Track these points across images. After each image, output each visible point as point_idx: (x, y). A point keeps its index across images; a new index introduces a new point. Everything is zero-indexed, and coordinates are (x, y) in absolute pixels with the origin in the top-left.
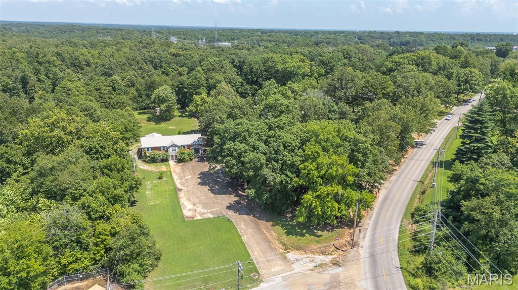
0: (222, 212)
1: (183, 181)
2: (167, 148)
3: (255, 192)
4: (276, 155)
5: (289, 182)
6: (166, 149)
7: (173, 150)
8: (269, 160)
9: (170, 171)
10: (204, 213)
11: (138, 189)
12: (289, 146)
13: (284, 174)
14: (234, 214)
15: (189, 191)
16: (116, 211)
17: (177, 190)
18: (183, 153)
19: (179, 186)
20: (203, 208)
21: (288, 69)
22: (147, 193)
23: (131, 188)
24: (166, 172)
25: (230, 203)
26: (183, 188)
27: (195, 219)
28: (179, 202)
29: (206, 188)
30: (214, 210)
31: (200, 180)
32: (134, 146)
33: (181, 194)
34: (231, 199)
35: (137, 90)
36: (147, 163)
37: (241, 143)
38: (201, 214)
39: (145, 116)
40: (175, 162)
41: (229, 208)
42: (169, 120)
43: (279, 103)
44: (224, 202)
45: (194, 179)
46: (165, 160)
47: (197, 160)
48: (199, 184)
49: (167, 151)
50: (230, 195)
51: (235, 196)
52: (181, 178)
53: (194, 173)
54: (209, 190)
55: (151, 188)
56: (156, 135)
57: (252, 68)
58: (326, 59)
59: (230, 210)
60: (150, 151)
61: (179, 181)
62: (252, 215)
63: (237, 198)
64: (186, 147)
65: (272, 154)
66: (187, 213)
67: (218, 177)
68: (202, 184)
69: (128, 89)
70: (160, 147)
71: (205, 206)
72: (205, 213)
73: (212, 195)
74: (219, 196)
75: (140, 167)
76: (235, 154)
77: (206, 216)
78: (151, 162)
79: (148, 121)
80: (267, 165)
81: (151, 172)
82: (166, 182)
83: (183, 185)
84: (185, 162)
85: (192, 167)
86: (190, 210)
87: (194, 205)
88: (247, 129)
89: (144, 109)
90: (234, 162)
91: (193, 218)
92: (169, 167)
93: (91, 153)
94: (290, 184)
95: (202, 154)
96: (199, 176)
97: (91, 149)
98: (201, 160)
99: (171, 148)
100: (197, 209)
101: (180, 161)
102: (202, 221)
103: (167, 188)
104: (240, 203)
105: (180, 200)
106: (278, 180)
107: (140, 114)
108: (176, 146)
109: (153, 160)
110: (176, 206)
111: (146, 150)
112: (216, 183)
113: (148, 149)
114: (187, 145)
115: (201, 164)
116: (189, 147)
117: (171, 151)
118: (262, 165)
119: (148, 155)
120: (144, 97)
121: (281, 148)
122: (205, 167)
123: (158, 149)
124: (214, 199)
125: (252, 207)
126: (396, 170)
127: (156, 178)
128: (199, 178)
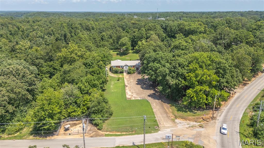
0: (145, 97)
1: (129, 82)
2: (123, 67)
3: (162, 88)
4: (174, 69)
5: (180, 83)
6: (122, 67)
7: (126, 68)
8: (171, 72)
9: (124, 78)
10: (136, 97)
11: (106, 83)
12: (182, 65)
13: (177, 79)
14: (151, 99)
15: (131, 87)
16: (94, 91)
17: (125, 86)
18: (130, 69)
19: (126, 84)
20: (136, 95)
21: (191, 29)
22: (111, 86)
23: (103, 82)
24: (122, 78)
25: (150, 94)
26: (128, 85)
27: (132, 99)
28: (125, 91)
29: (139, 86)
30: (141, 96)
31: (137, 83)
32: (108, 66)
33: (127, 88)
35: (113, 40)
36: (114, 73)
37: (157, 63)
38: (134, 97)
39: (116, 53)
40: (127, 74)
41: (149, 96)
42: (127, 54)
43: (181, 44)
44: (147, 93)
45: (134, 82)
46: (122, 72)
47: (137, 73)
48: (136, 84)
49: (123, 68)
50: (151, 90)
51: (153, 91)
52: (128, 81)
53: (135, 79)
54: (140, 87)
55: (113, 84)
56: (119, 60)
57: (172, 29)
58: (215, 24)
59: (149, 97)
60: (115, 68)
61: (127, 82)
62: (160, 100)
63: (154, 92)
64: (132, 66)
65: (172, 69)
66: (128, 96)
67: (146, 82)
68: (137, 84)
69: (109, 39)
70: (120, 66)
71: (137, 94)
72: (137, 97)
73: (142, 89)
74: (145, 90)
75: (110, 75)
76: (154, 69)
77: (137, 99)
78: (115, 73)
79: (117, 55)
80: (169, 74)
81: (114, 77)
82: (121, 82)
83: (128, 84)
84: (131, 74)
85: (135, 76)
86: (130, 95)
87: (132, 93)
88: (161, 56)
89: (116, 49)
90: (153, 73)
91: (131, 99)
92: (123, 76)
93: (87, 65)
94: (181, 84)
95: (140, 70)
96: (137, 81)
97: (87, 64)
98: (139, 73)
99: (125, 67)
100: (133, 95)
101: (129, 73)
102: (135, 100)
103: (120, 85)
104: (155, 94)
105: (126, 90)
106: (174, 82)
107: (113, 51)
108: (127, 66)
109: (116, 72)
110: (124, 93)
111: (113, 67)
112: (145, 84)
113: (114, 67)
114: (133, 66)
115: (139, 75)
116: (134, 66)
117: (125, 68)
118: (166, 74)
119: (114, 69)
120: (116, 43)
121: (177, 66)
122: (140, 77)
123: (119, 67)
124: (142, 91)
125: (161, 97)
126: (248, 84)
127: (116, 80)
128: (136, 81)
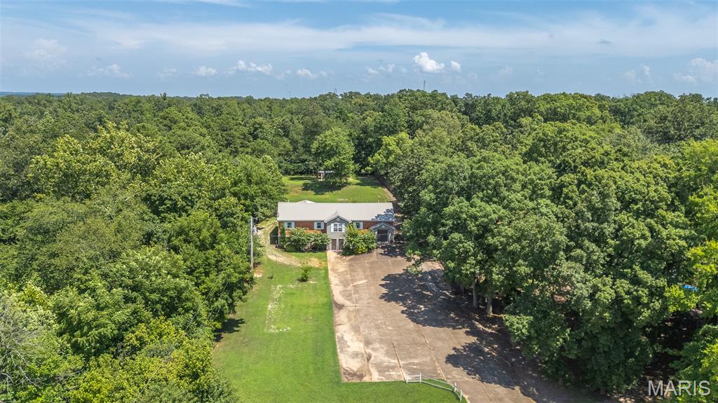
0: (435, 369)
1: (349, 288)
2: (325, 225)
3: (531, 324)
4: (595, 224)
5: (645, 300)
6: (323, 228)
7: (335, 230)
8: (575, 235)
9: (326, 270)
10: (389, 368)
11: (245, 293)
12: (635, 202)
13: (624, 276)
14: (468, 379)
15: (358, 311)
17: (332, 306)
18: (355, 236)
19: (339, 298)
20: (387, 354)
22: (269, 307)
23: (230, 287)
24: (318, 269)
25: (454, 349)
26: (347, 303)
27: (366, 379)
28: (333, 333)
29: (397, 308)
30: (416, 361)
31: (384, 291)
32: (269, 223)
33: (341, 316)
34: (460, 338)
35: (293, 142)
36: (285, 251)
37: (487, 202)
38: (382, 369)
39: (301, 182)
40: (339, 253)
41: (453, 360)
42: (339, 188)
44: (440, 344)
45: (372, 288)
46: (319, 248)
47: (382, 251)
48: (382, 297)
49: (324, 231)
50: (454, 328)
51: (467, 333)
52: (345, 283)
53: (374, 276)
54: (403, 312)
55: (280, 298)
56: (308, 202)
59: (456, 365)
60: (293, 228)
61: (341, 288)
62: (517, 388)
63: (473, 339)
64: (361, 224)
65: (585, 220)
66: (348, 362)
67: (425, 288)
68: (388, 298)
69: (278, 138)
70: (313, 222)
71: (394, 349)
72: (393, 368)
73: (412, 325)
74: (428, 329)
75: (270, 257)
76: (472, 227)
77: (395, 375)
78: (293, 249)
79: (304, 189)
80: (568, 249)
81: (288, 268)
82: (315, 287)
83: (348, 296)
84: (357, 254)
85: (371, 263)
86: (356, 355)
87: (367, 343)
88: (503, 169)
89: (301, 173)
90: (469, 245)
91: (361, 376)
92: (326, 261)
94: (647, 306)
95: (391, 242)
96: (383, 282)
98: (390, 252)
99: (332, 225)
100: (374, 354)
101: (348, 251)
102: (383, 388)
103: (312, 301)
104: (481, 352)
105: (336, 328)
106: (607, 295)
107: (292, 179)
108: (342, 221)
109: (296, 246)
110: (326, 343)
111: (286, 225)
112: (421, 298)
113: (289, 224)
114: (364, 222)
115: (390, 260)
116: (367, 225)
117: (332, 231)
118: (556, 246)
119: (287, 236)
120: (301, 150)
121: (613, 202)
122: (399, 266)
123: (309, 225)
124: (415, 335)
125: (513, 364)
127: (295, 278)
128: (382, 285)
